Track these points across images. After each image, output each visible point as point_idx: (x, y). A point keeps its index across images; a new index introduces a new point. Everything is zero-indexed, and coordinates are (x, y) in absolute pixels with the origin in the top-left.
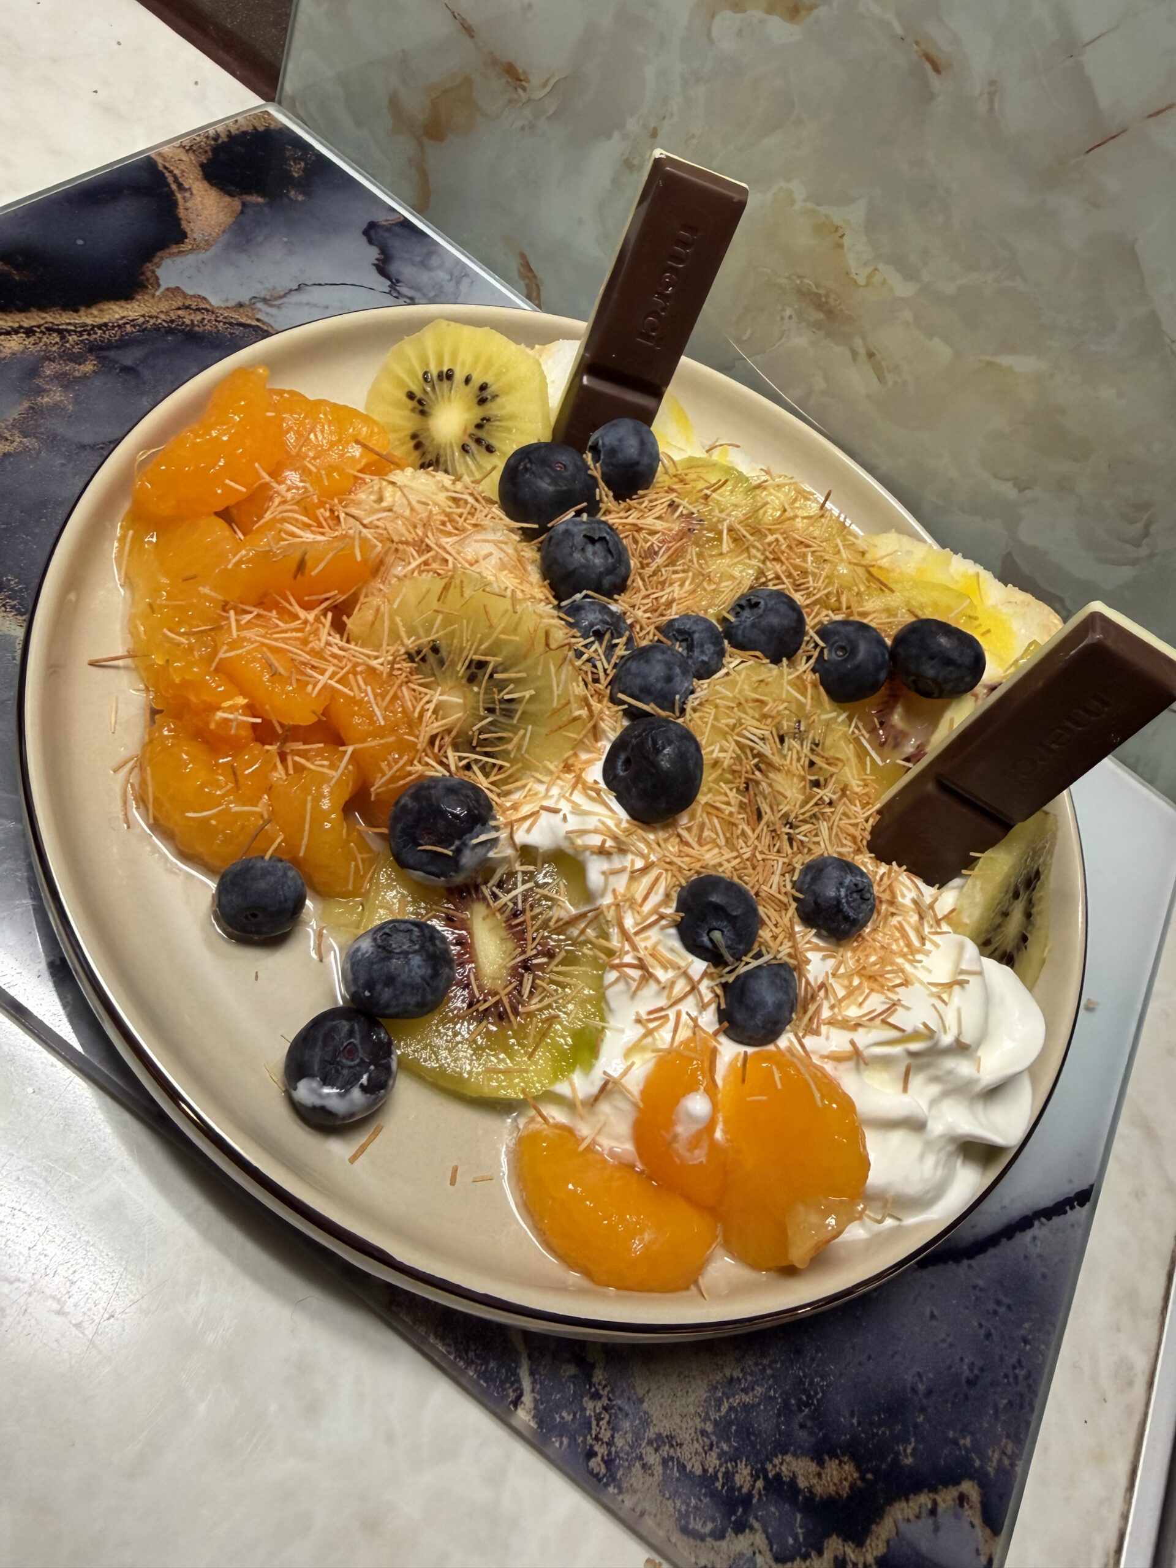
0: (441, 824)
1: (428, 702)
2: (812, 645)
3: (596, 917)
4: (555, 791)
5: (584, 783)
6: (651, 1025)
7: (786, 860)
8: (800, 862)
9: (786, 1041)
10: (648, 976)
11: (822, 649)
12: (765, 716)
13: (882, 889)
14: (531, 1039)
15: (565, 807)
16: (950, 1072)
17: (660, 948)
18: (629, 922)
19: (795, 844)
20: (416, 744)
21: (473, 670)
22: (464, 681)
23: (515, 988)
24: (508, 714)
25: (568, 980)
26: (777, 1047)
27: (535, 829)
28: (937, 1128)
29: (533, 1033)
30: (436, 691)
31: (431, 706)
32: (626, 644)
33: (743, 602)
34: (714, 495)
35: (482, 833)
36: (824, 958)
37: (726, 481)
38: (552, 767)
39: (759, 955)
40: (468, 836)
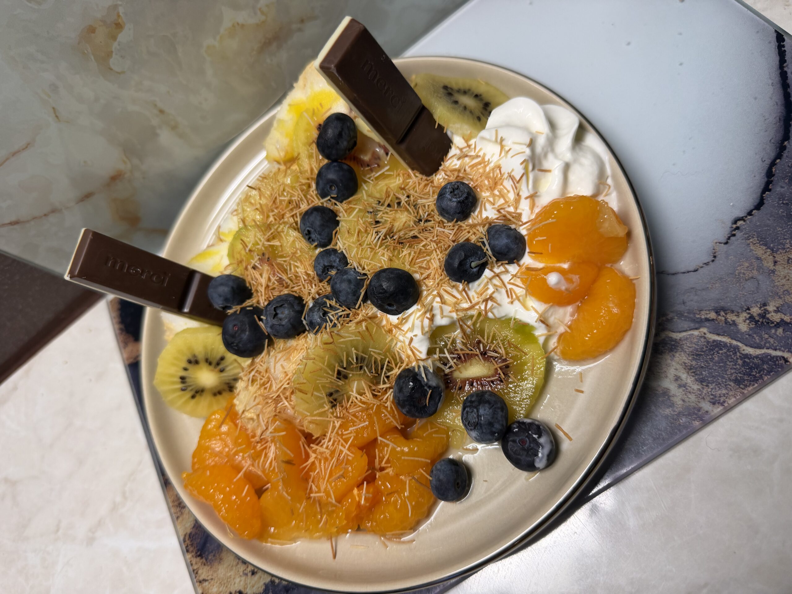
0: (417, 395)
1: (356, 398)
2: (329, 202)
3: (462, 321)
4: (401, 338)
5: (398, 324)
6: (514, 297)
7: (437, 225)
8: (438, 217)
9: (523, 231)
10: (491, 298)
11: (332, 198)
12: (366, 231)
13: (452, 176)
14: (519, 354)
15: (410, 335)
16: (543, 149)
17: (478, 290)
18: (465, 305)
19: (429, 219)
20: (377, 405)
21: (341, 377)
22: (347, 381)
23: (494, 359)
24: (363, 359)
25: (491, 334)
26: (526, 235)
27: (420, 349)
28: (568, 156)
29: (515, 353)
30: (351, 395)
31: (359, 397)
32: (329, 300)
33: (307, 237)
34: (250, 246)
35: (421, 375)
36: (486, 210)
37: (242, 240)
38: (389, 339)
39: (483, 243)
40: (423, 383)
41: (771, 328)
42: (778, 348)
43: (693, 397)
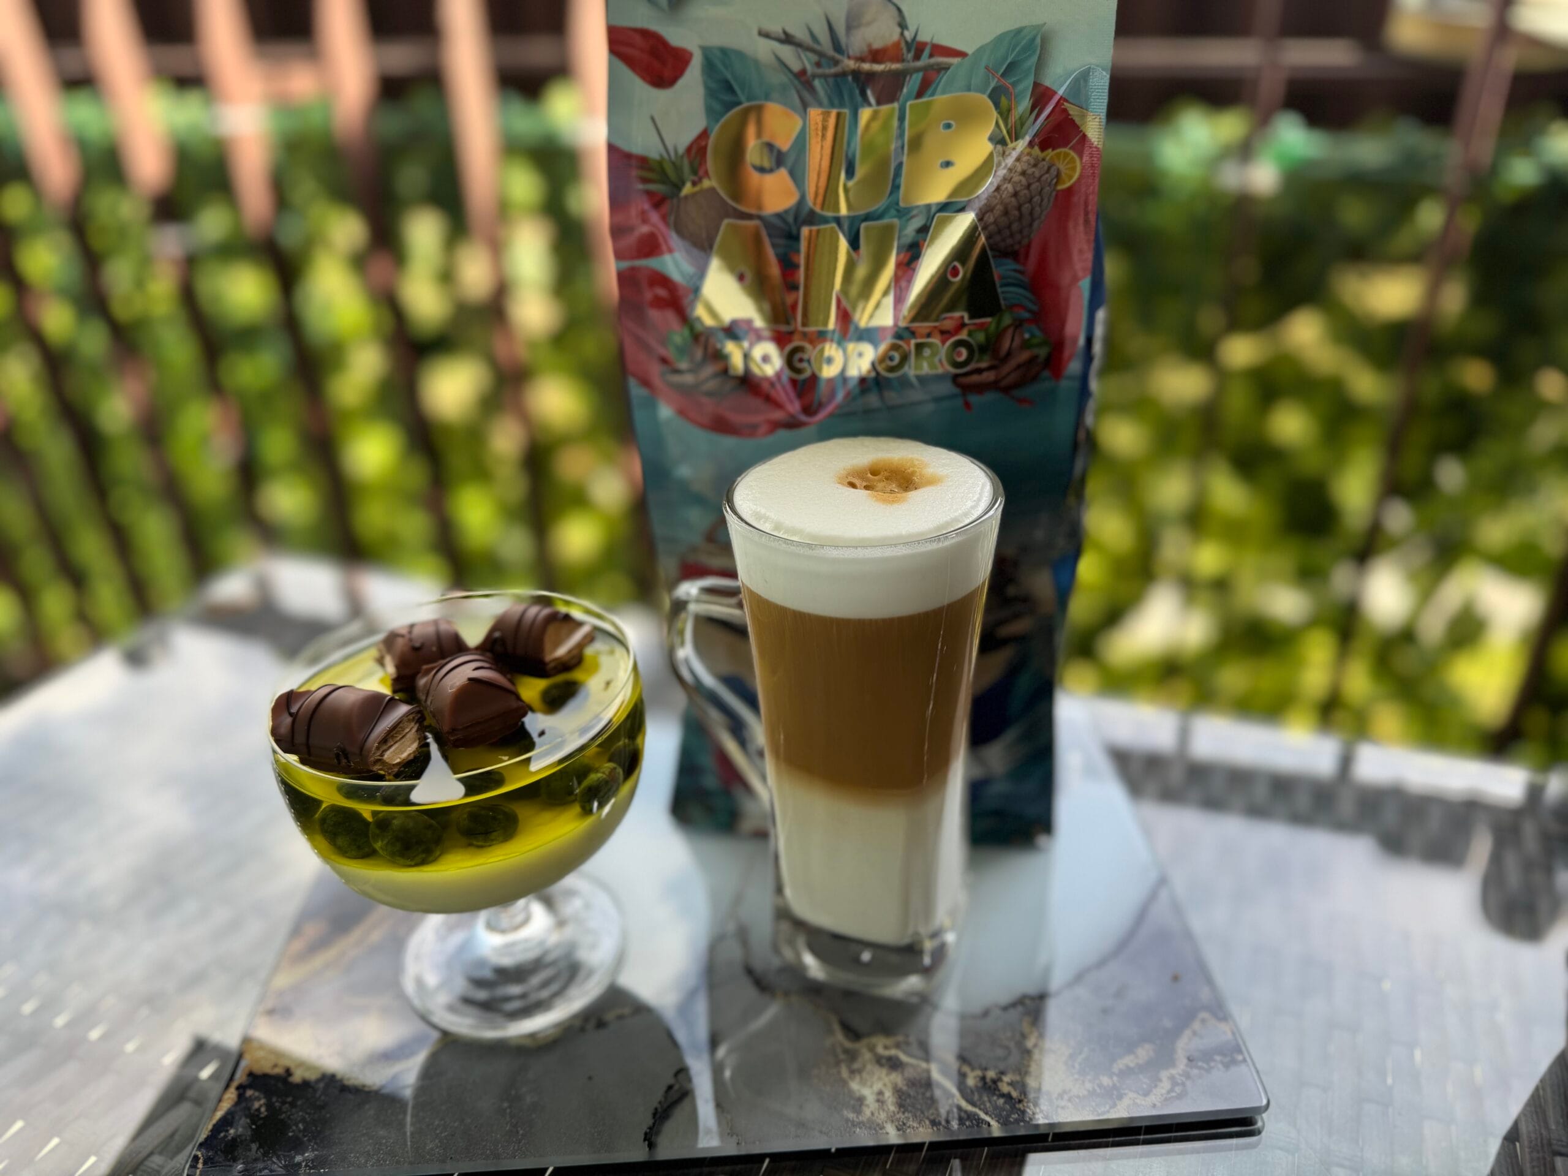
41: (994, 1094)
42: (990, 1113)
43: (883, 1116)
